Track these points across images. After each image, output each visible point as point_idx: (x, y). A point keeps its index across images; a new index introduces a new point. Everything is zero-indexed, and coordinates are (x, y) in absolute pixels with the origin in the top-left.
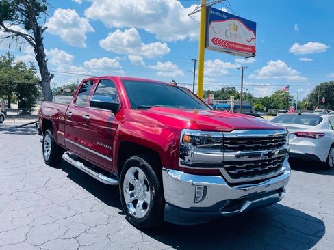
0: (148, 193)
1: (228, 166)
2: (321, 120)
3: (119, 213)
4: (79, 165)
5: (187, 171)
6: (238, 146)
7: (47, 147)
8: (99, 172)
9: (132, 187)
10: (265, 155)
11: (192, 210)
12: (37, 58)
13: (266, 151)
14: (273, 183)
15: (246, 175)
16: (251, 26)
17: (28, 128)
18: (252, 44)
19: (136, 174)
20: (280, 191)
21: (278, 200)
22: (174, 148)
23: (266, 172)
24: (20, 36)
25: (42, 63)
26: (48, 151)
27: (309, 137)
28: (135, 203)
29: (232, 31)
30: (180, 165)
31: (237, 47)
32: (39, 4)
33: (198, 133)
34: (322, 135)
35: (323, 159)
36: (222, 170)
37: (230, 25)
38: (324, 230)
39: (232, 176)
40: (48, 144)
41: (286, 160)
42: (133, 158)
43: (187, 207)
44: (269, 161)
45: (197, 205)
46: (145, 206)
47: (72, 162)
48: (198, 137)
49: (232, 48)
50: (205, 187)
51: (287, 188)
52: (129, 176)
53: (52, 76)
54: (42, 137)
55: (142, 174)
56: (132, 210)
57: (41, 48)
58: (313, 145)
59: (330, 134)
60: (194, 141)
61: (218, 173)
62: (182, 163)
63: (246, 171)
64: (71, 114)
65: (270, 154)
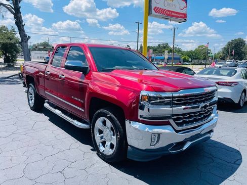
0: (114, 137)
1: (176, 117)
2: (236, 72)
3: (92, 150)
4: (58, 112)
6: (182, 102)
7: (31, 97)
8: (74, 119)
9: (101, 132)
10: (202, 107)
12: (17, 23)
14: (206, 127)
15: (187, 123)
17: (13, 79)
18: (184, 12)
19: (104, 123)
20: (211, 131)
23: (201, 119)
25: (20, 27)
26: (32, 100)
27: (227, 85)
28: (104, 143)
29: (170, 2)
30: (139, 118)
31: (173, 14)
33: (152, 94)
35: (236, 101)
36: (171, 121)
38: (241, 159)
39: (178, 124)
40: (31, 94)
42: (101, 110)
43: (144, 148)
44: (204, 111)
45: (153, 147)
46: (112, 146)
47: (52, 109)
49: (169, 15)
50: (159, 135)
52: (99, 124)
53: (29, 37)
54: (27, 89)
55: (109, 123)
56: (102, 149)
57: (19, 15)
60: (150, 98)
61: (168, 124)
62: (141, 116)
63: (188, 120)
64: (49, 73)
65: (206, 106)
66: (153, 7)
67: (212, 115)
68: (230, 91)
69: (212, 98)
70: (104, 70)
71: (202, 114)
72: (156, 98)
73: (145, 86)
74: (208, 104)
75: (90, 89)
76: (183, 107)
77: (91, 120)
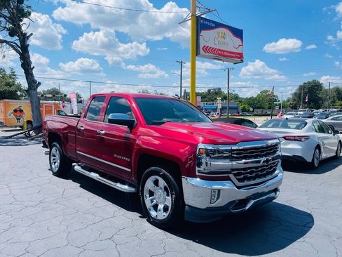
0: (169, 198)
1: (235, 172)
2: (306, 124)
3: (140, 217)
4: (94, 175)
5: (202, 178)
6: (242, 155)
7: (54, 159)
8: (116, 182)
9: (151, 194)
10: (264, 162)
11: (208, 209)
12: (23, 66)
13: (264, 159)
14: (270, 185)
15: (249, 179)
16: (238, 33)
17: (17, 139)
18: (239, 51)
19: (156, 183)
20: (276, 190)
21: (274, 198)
22: (191, 159)
23: (264, 176)
24: (5, 44)
25: (28, 71)
26: (55, 163)
27: (295, 140)
28: (155, 207)
29: (221, 39)
30: (197, 174)
31: (225, 53)
32: (23, 10)
33: (210, 147)
34: (307, 138)
35: (309, 160)
36: (231, 176)
37: (218, 33)
38: (313, 221)
39: (240, 180)
40: (54, 156)
41: (279, 164)
42: (153, 168)
43: (204, 207)
44: (266, 166)
45: (213, 205)
46: (166, 209)
47: (87, 173)
48: (211, 150)
49: (221, 55)
50: (219, 190)
51: (280, 188)
52: (149, 184)
53: (39, 84)
55: (162, 183)
56: (153, 213)
57: (26, 55)
58: (299, 147)
59: (314, 136)
60: (208, 153)
61: (228, 179)
62: (199, 171)
63: (249, 175)
64: (83, 128)
65: (267, 161)
66: (201, 46)
67: (276, 172)
68: (300, 147)
69: (275, 152)
70: (153, 124)
71: (264, 169)
72: (214, 152)
73: (201, 139)
74: (270, 158)
75: (138, 145)
76: (244, 161)
77: (139, 182)
